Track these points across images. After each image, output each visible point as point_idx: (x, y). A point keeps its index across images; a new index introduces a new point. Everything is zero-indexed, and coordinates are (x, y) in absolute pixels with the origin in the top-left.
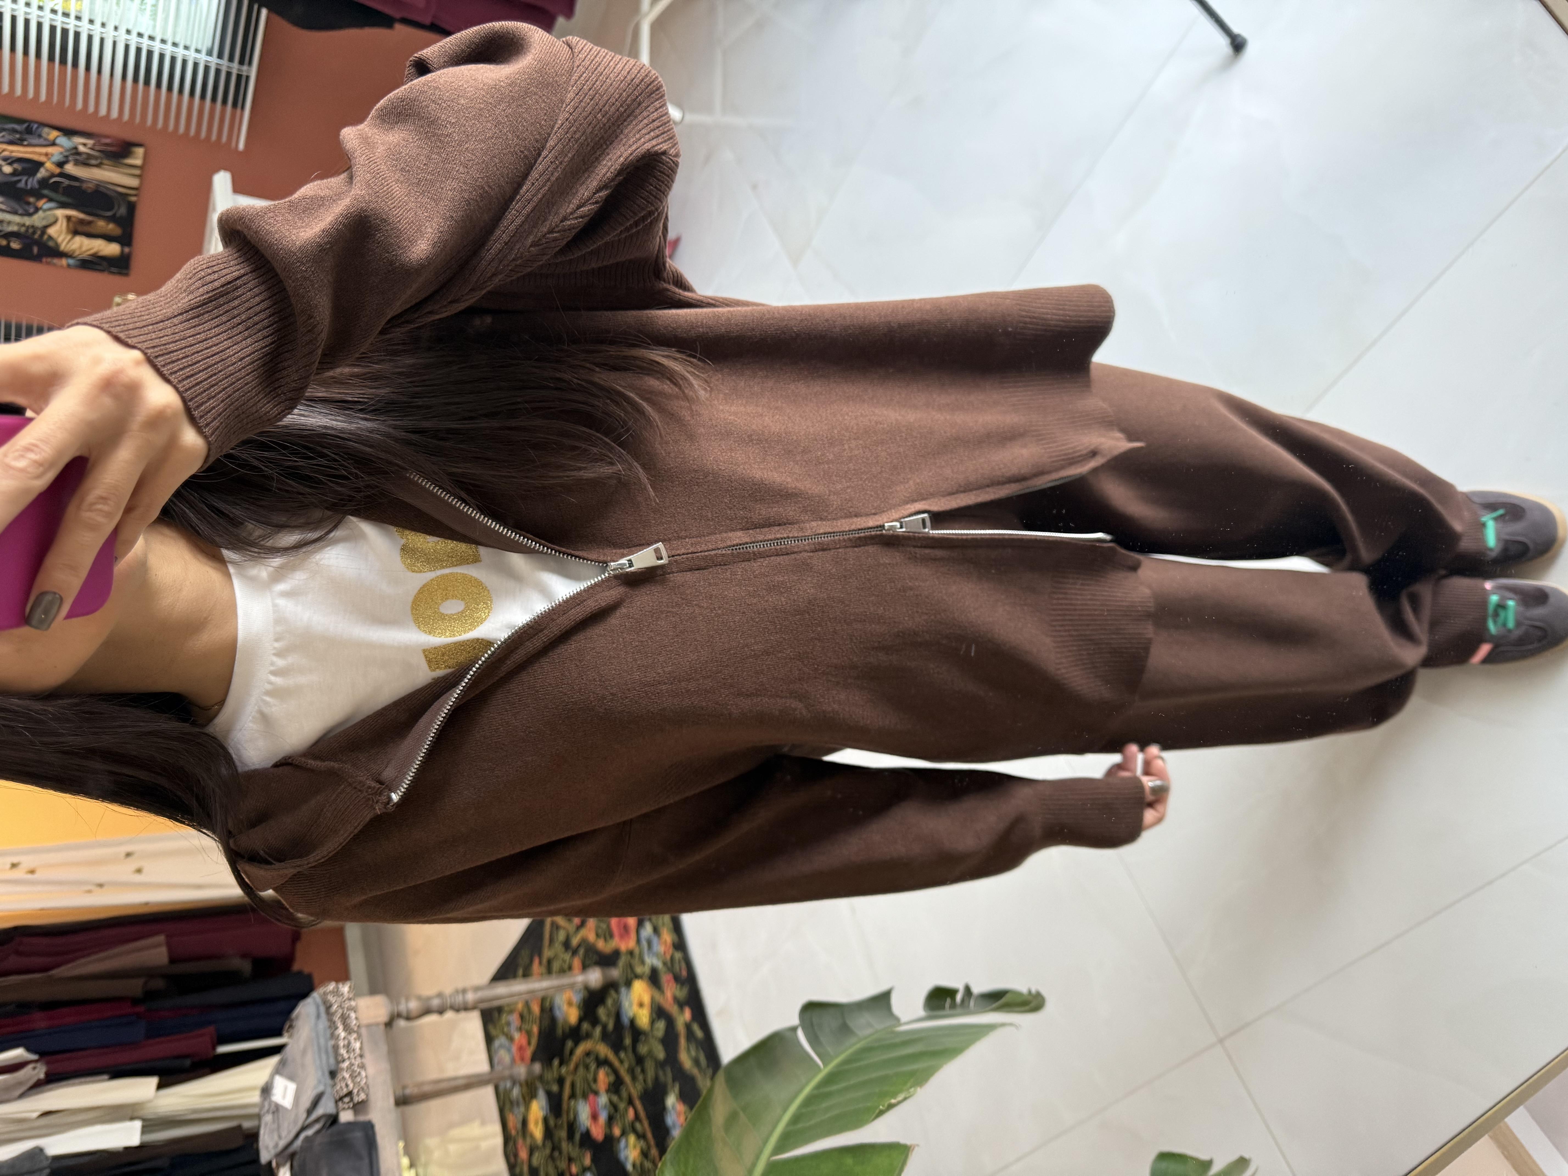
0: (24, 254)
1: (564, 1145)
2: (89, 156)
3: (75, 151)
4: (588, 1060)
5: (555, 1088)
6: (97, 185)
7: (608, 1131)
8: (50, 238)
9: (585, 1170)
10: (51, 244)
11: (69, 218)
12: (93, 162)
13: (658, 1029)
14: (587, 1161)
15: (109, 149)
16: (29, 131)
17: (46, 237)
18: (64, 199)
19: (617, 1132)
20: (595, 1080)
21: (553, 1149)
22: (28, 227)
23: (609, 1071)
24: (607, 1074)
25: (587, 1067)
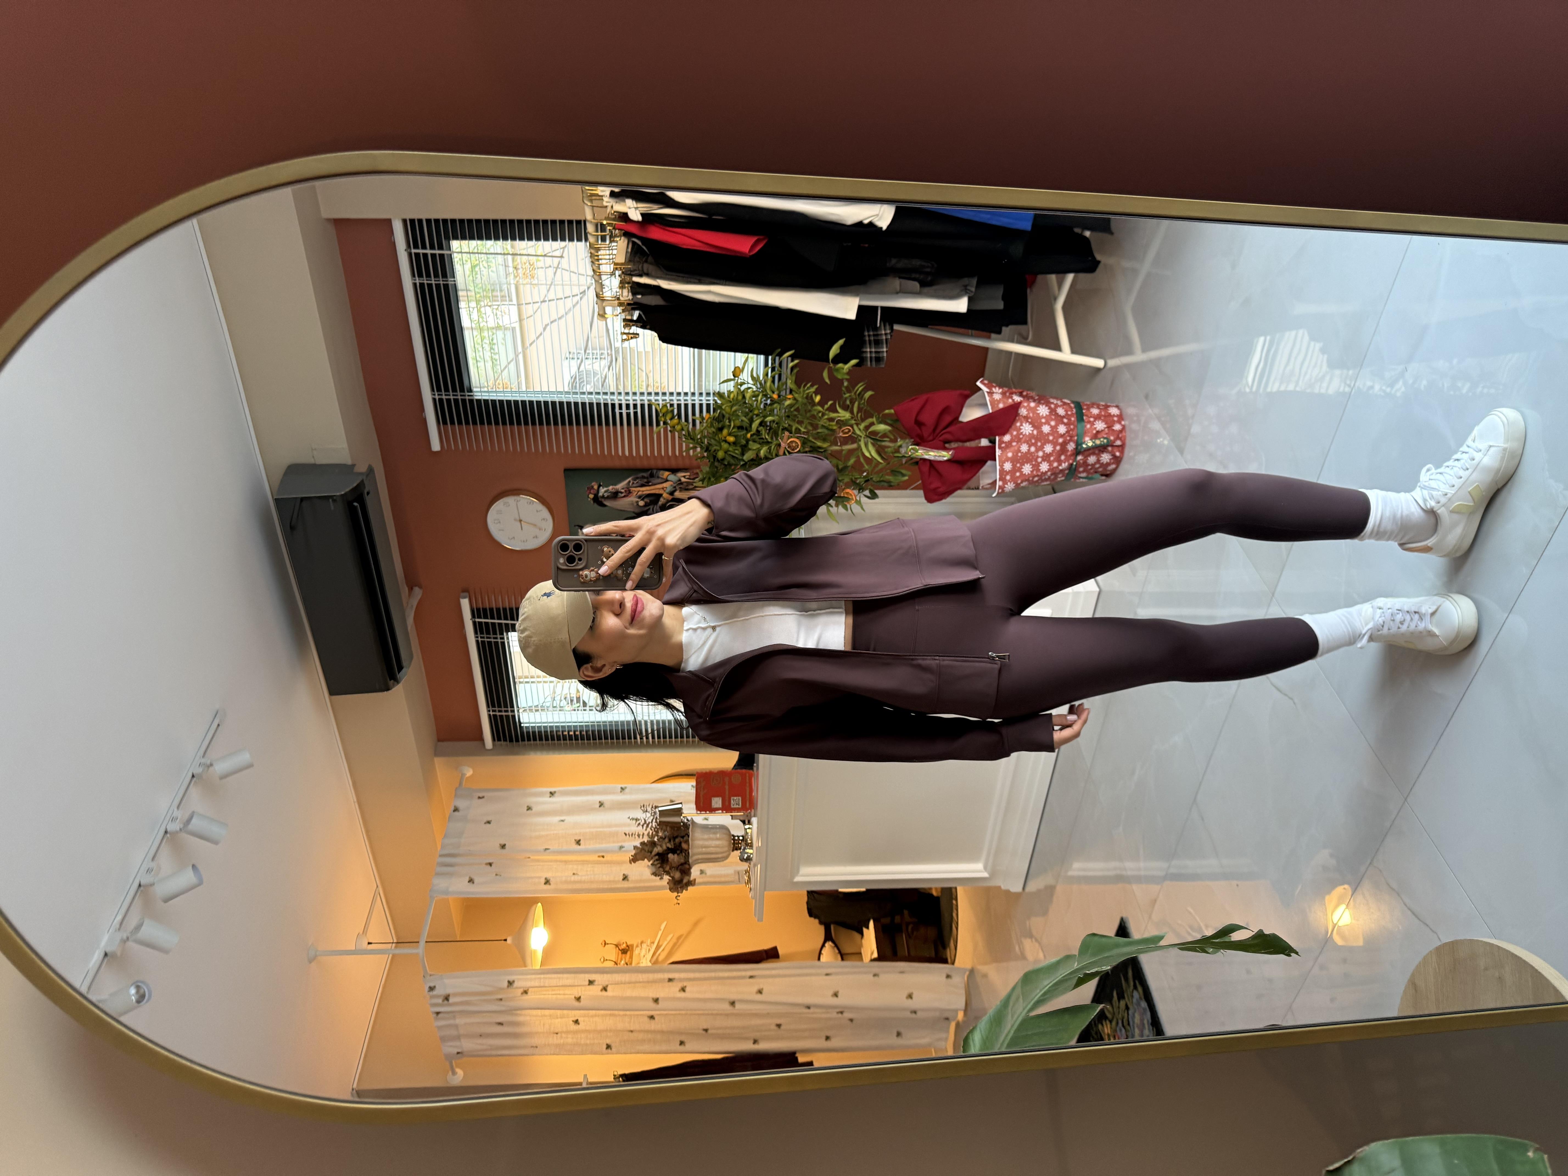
3: (679, 482)
12: (691, 487)
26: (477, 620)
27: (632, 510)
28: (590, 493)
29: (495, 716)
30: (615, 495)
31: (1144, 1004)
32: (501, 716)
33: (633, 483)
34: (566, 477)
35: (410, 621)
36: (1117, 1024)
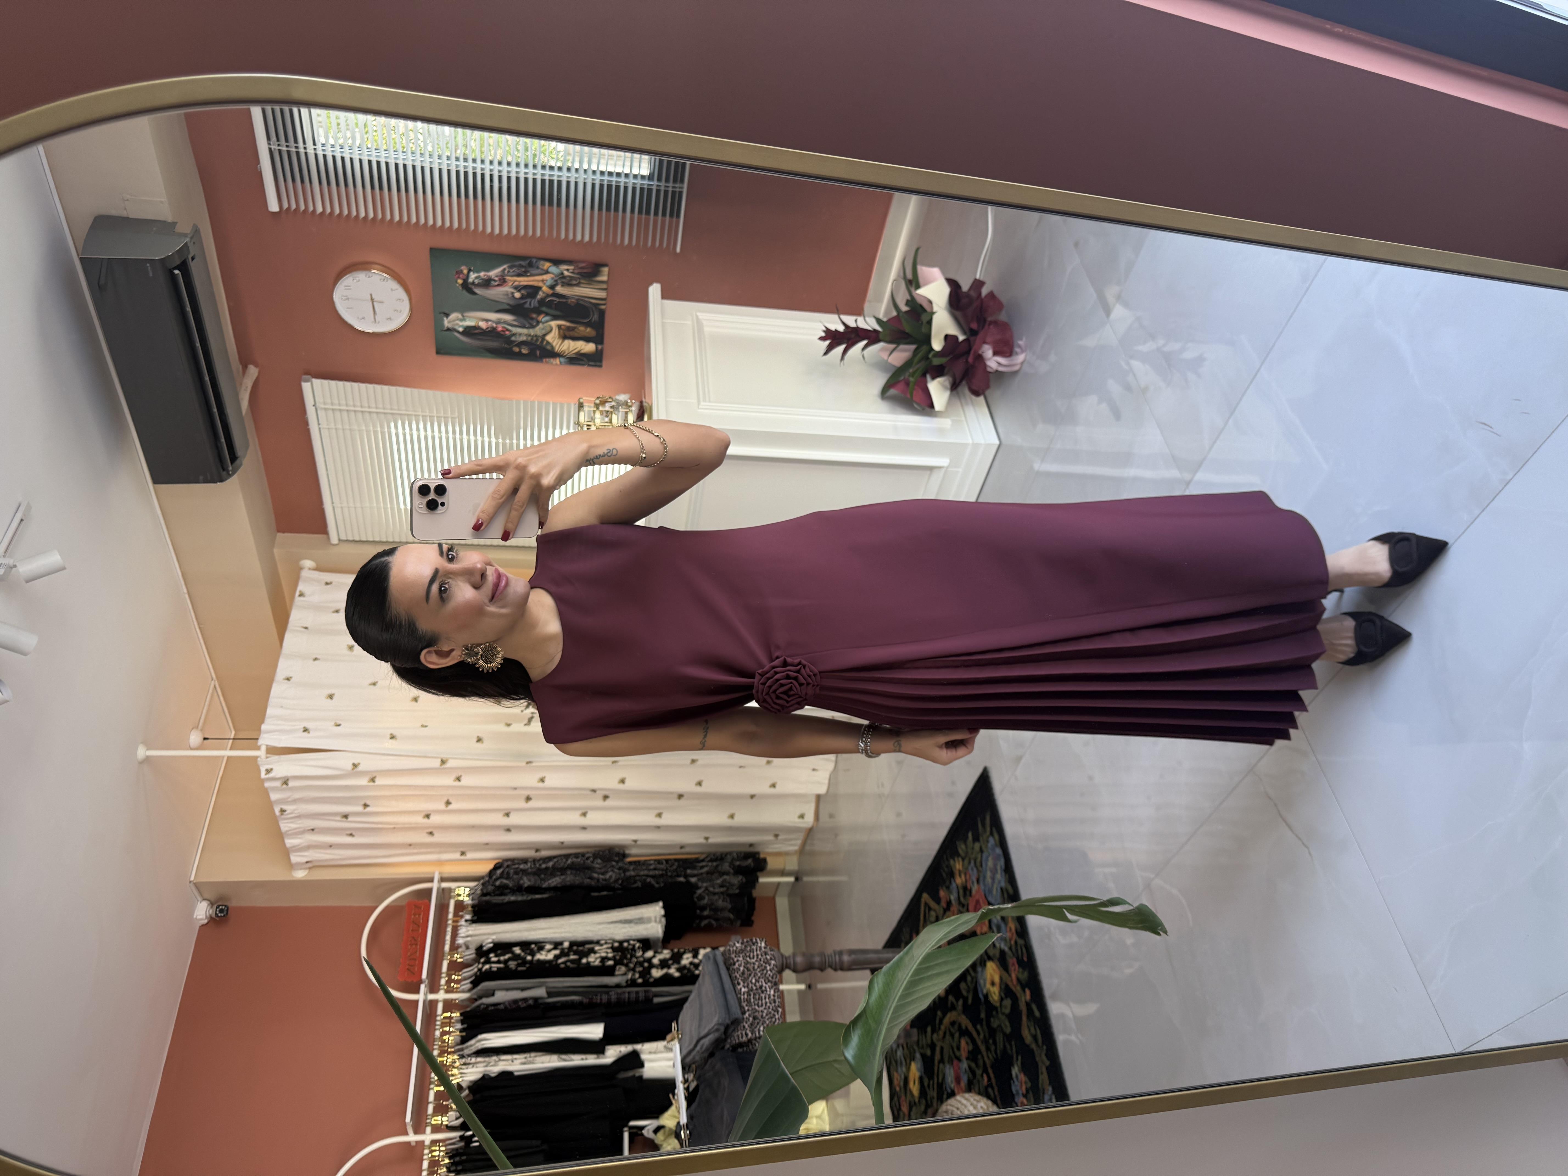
0: (530, 357)
2: (571, 278)
3: (562, 276)
4: (953, 1030)
5: (928, 1053)
6: (578, 300)
8: (548, 343)
10: (548, 347)
11: (559, 327)
12: (574, 282)
13: (1006, 1007)
15: (585, 271)
16: (531, 265)
17: (545, 343)
18: (555, 313)
20: (959, 1048)
22: (533, 337)
23: (969, 1041)
24: (967, 1043)
25: (952, 1035)
27: (504, 302)
28: (459, 278)
30: (487, 283)
31: (999, 852)
33: (509, 272)
34: (432, 257)
35: (244, 405)
36: (970, 863)
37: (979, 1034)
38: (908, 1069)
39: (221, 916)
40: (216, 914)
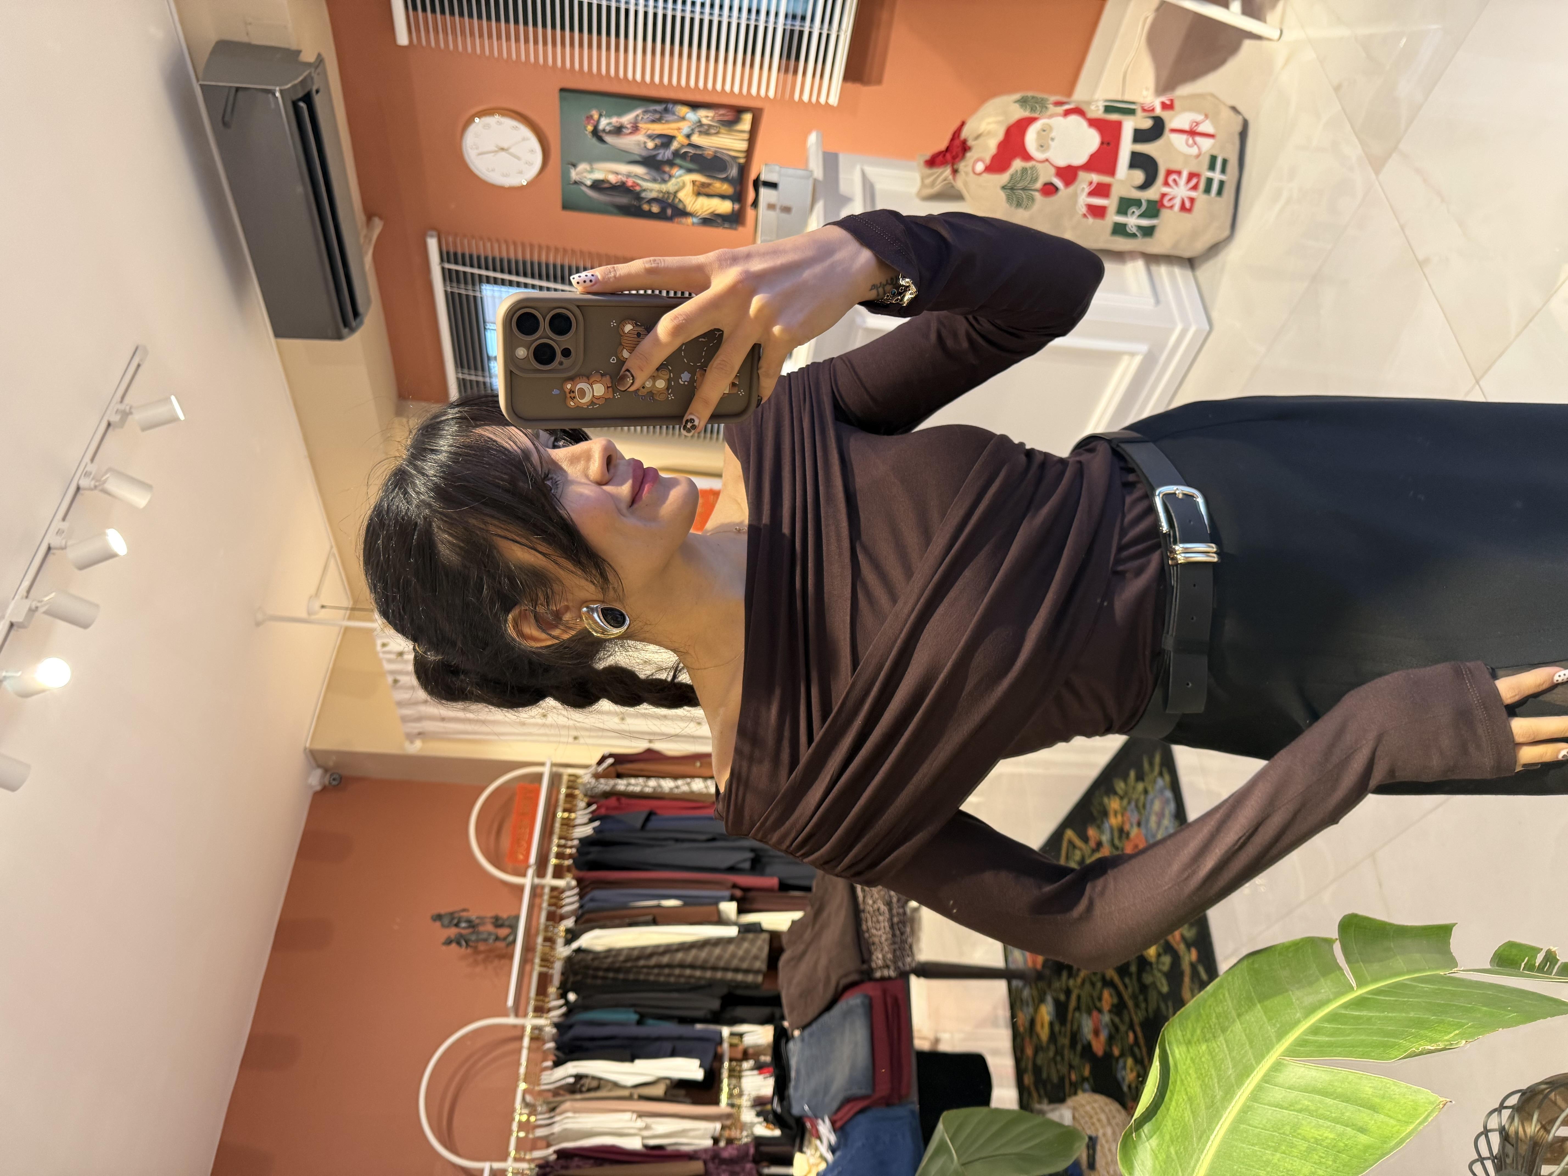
0: (661, 216)
1: (1066, 1052)
2: (710, 126)
3: (700, 124)
4: (1094, 979)
5: (1062, 997)
6: (716, 152)
7: (1108, 1049)
8: (680, 200)
9: (1084, 1079)
10: (680, 206)
11: (694, 182)
12: (713, 131)
13: (1164, 964)
14: (1087, 1072)
15: (726, 118)
16: (666, 110)
17: (677, 200)
18: (691, 166)
19: (1116, 1052)
20: (1100, 999)
21: (1057, 1053)
22: (665, 193)
23: (1113, 993)
24: (1111, 995)
25: (1093, 984)
26: (447, 266)
27: (636, 152)
28: (588, 123)
29: (463, 379)
30: (618, 130)
31: (1169, 794)
32: (471, 381)
33: (642, 118)
34: (562, 99)
35: (368, 259)
36: (1129, 803)
37: (1126, 987)
38: (1036, 1009)
39: (334, 786)
40: (330, 783)
